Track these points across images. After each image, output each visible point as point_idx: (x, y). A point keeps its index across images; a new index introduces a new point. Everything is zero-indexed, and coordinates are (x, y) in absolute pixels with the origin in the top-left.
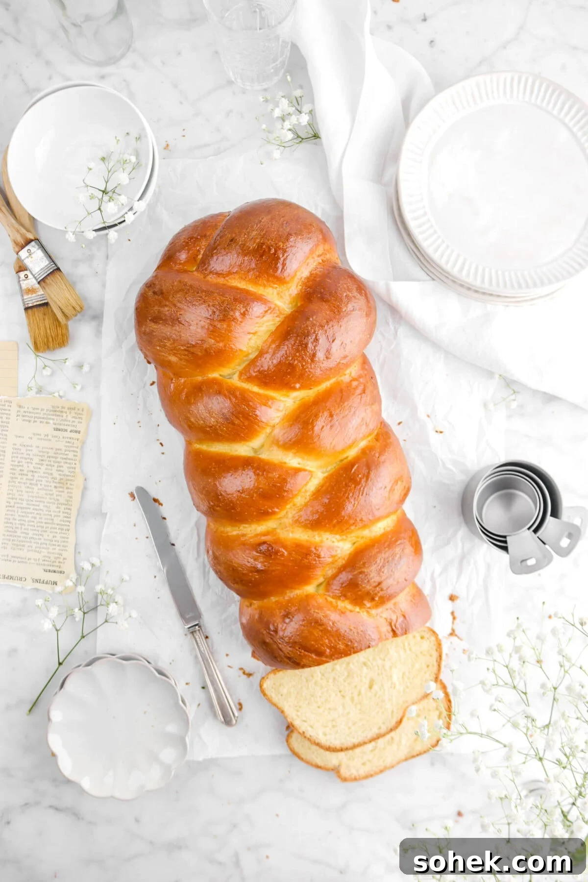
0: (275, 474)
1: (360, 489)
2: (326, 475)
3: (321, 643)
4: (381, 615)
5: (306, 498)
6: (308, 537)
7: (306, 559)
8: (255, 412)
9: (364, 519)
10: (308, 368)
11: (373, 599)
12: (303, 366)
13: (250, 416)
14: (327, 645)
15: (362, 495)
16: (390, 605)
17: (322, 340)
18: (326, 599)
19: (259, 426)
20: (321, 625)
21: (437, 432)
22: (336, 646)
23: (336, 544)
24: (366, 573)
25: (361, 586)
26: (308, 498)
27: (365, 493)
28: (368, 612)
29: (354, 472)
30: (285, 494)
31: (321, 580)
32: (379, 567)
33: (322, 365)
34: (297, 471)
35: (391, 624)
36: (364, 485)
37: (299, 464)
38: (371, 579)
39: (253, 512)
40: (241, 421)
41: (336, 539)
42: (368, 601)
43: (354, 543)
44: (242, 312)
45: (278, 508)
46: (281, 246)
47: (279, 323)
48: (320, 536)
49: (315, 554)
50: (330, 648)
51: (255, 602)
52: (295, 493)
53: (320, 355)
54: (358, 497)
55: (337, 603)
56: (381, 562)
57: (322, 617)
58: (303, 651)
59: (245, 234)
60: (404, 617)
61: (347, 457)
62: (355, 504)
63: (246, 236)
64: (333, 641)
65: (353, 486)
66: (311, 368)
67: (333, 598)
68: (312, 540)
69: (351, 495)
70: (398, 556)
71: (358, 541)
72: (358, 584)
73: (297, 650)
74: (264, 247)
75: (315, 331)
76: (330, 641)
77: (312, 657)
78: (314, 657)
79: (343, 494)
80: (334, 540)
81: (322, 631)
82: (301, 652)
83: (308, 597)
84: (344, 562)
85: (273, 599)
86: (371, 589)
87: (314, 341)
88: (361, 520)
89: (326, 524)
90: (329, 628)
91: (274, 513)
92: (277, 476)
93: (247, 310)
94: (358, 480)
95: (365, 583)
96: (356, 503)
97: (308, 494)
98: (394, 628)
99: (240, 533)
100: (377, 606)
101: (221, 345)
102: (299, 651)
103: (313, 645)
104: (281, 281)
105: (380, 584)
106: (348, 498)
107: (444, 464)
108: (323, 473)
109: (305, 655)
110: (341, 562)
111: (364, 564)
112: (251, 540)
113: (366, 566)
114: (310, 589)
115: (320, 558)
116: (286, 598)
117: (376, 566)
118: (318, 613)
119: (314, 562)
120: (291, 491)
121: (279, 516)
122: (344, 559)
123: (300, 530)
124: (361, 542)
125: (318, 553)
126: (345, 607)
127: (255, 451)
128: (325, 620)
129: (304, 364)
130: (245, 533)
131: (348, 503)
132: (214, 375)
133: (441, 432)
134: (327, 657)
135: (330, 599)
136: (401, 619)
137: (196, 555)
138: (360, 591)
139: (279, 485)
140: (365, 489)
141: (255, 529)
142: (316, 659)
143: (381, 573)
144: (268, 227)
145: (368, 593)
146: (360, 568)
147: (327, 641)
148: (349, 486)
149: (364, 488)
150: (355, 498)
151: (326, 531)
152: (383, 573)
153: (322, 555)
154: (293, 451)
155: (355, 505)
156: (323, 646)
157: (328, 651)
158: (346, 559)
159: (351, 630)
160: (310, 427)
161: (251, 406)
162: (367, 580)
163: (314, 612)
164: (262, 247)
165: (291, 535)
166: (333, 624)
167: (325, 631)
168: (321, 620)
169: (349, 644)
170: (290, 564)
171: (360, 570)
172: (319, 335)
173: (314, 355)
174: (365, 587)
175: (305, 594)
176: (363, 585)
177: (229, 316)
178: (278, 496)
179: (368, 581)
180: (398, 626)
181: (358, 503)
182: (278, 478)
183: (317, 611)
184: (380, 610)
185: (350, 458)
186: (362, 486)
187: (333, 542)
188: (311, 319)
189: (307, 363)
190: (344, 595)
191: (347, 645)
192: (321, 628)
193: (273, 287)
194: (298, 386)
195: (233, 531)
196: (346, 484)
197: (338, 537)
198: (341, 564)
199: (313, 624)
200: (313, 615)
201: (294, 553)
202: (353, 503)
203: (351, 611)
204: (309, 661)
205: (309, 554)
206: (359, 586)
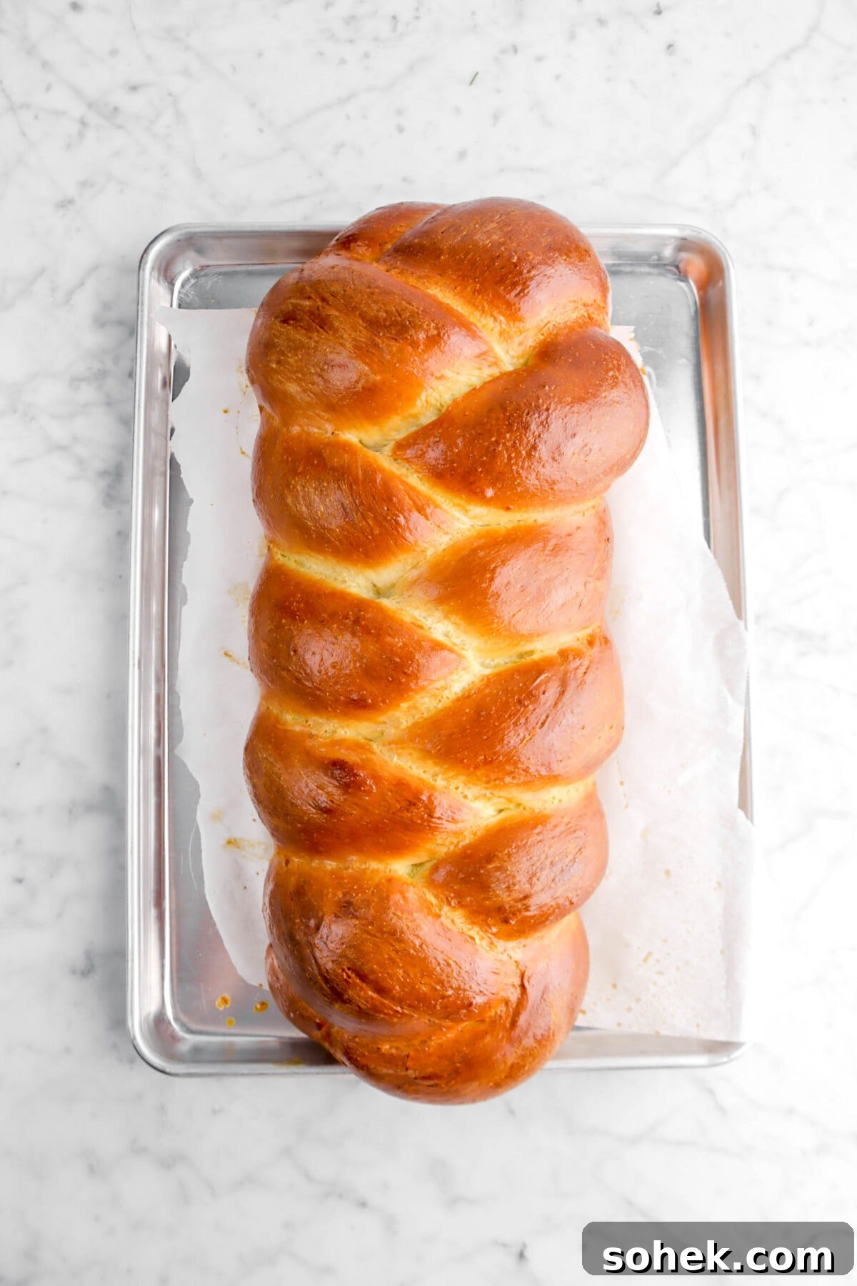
0: (397, 640)
2: (487, 672)
3: (390, 972)
4: (512, 954)
5: (441, 702)
6: (424, 772)
7: (408, 810)
8: (397, 516)
9: (532, 770)
10: (516, 464)
11: (506, 921)
12: (510, 458)
13: (387, 521)
14: (398, 979)
16: (530, 940)
17: (556, 425)
18: (423, 896)
19: (396, 544)
20: (400, 941)
22: (415, 984)
23: (469, 801)
24: (509, 872)
25: (494, 891)
26: (446, 703)
27: (547, 725)
28: (490, 941)
30: (405, 680)
31: (425, 857)
32: (534, 867)
33: (542, 470)
34: (437, 647)
35: (522, 977)
37: (447, 635)
38: (515, 885)
39: (340, 695)
40: (369, 524)
41: (473, 792)
42: (497, 922)
43: (501, 811)
44: (430, 334)
45: (385, 702)
46: (531, 257)
47: (489, 379)
48: (447, 779)
49: (425, 807)
50: (404, 985)
51: (296, 856)
52: (421, 682)
53: (544, 451)
54: (533, 728)
55: (441, 909)
56: (539, 859)
57: (405, 927)
58: (354, 975)
59: (477, 223)
62: (524, 739)
63: (477, 226)
64: (412, 975)
65: (530, 707)
66: (522, 468)
67: (437, 898)
68: (429, 780)
69: (522, 720)
71: (508, 809)
72: (490, 887)
73: (343, 970)
74: (503, 249)
75: (547, 410)
76: (407, 974)
77: (366, 992)
78: (370, 993)
79: (510, 716)
80: (469, 795)
81: (397, 951)
82: (349, 977)
83: (392, 883)
84: (473, 839)
85: (330, 865)
86: (508, 902)
87: (542, 423)
88: (526, 770)
89: (464, 758)
90: (412, 951)
91: (375, 709)
92: (401, 644)
93: (439, 334)
94: (542, 700)
95: (501, 890)
96: (528, 738)
97: (447, 695)
98: (526, 982)
99: (307, 729)
100: (510, 936)
101: (378, 378)
102: (347, 974)
103: (373, 972)
104: (512, 313)
105: (526, 897)
106: (515, 724)
108: (483, 665)
109: (355, 984)
111: (511, 854)
112: (322, 750)
113: (512, 859)
114: (400, 867)
115: (432, 817)
116: (351, 870)
117: (528, 863)
118: (400, 918)
119: (420, 822)
120: (417, 678)
121: (382, 717)
122: (475, 833)
123: (415, 756)
124: (512, 813)
125: (432, 806)
126: (453, 922)
127: (379, 592)
128: (409, 936)
129: (513, 455)
130: (314, 732)
131: (513, 732)
132: (351, 436)
134: (393, 999)
135: (430, 898)
138: (489, 899)
139: (397, 660)
140: (549, 719)
141: (335, 732)
142: (372, 998)
143: (535, 880)
144: (518, 225)
145: (500, 909)
146: (501, 860)
147: (401, 971)
148: (524, 705)
149: (547, 717)
150: (527, 729)
151: (458, 772)
152: (538, 880)
153: (437, 815)
154: (445, 607)
155: (525, 742)
156: (391, 978)
157: (397, 988)
158: (478, 835)
159: (449, 965)
160: (488, 576)
161: (394, 505)
162: (506, 884)
163: (394, 914)
164: (499, 247)
165: (394, 761)
166: (421, 946)
167: (404, 954)
168: (402, 932)
169: (438, 987)
170: (378, 812)
171: (500, 865)
172: (553, 416)
173: (534, 447)
174: (498, 896)
175: (388, 873)
176: (497, 892)
177: (406, 335)
178: (391, 680)
179: (508, 887)
181: (530, 739)
182: (401, 648)
183: (399, 914)
184: (511, 945)
185: (536, 657)
186: (545, 712)
187: (466, 796)
188: (547, 388)
189: (518, 454)
190: (455, 899)
191: (433, 989)
192: (397, 946)
193: (495, 319)
194: (490, 493)
195: (294, 720)
196: (519, 700)
197: (476, 789)
198: (467, 840)
199: (385, 935)
200: (391, 920)
201: (389, 793)
202: (522, 735)
203: (460, 931)
204: (359, 997)
205: (415, 805)
206: (489, 892)
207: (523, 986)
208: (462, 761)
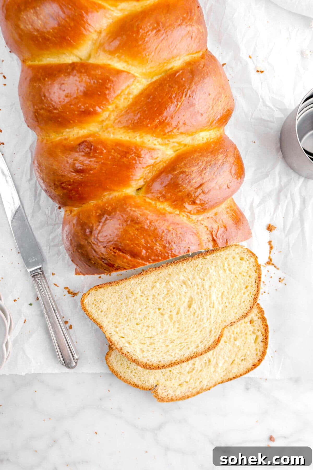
0: (98, 72)
1: (183, 90)
2: (150, 82)
3: (137, 242)
4: (202, 222)
5: (129, 101)
6: (129, 138)
7: (125, 157)
9: (187, 123)
11: (194, 202)
13: (76, 16)
14: (143, 245)
15: (185, 96)
16: (210, 214)
18: (145, 200)
19: (85, 29)
20: (138, 223)
21: (258, 71)
22: (153, 247)
23: (158, 146)
24: (187, 173)
25: (182, 186)
26: (131, 100)
27: (188, 95)
28: (188, 217)
29: (179, 76)
30: (107, 92)
31: (141, 183)
32: (201, 169)
34: (118, 72)
35: (211, 233)
36: (187, 88)
37: (123, 67)
38: (193, 179)
39: (75, 111)
40: (67, 22)
41: (158, 142)
42: (189, 203)
43: (176, 151)
45: (100, 107)
48: (141, 137)
49: (135, 153)
50: (147, 249)
51: (75, 209)
52: (117, 92)
54: (181, 98)
55: (156, 204)
56: (202, 164)
57: (139, 216)
58: (117, 251)
60: (225, 227)
61: (172, 68)
62: (177, 105)
64: (150, 242)
65: (176, 87)
67: (151, 199)
68: (133, 140)
69: (174, 95)
70: (221, 161)
72: (178, 184)
73: (111, 250)
76: (147, 242)
77: (127, 259)
78: (129, 258)
79: (166, 94)
80: (156, 143)
81: (137, 230)
82: (115, 253)
83: (126, 198)
84: (165, 165)
85: (92, 203)
86: (192, 191)
88: (184, 124)
89: (148, 124)
90: (146, 227)
91: (95, 113)
92: (100, 73)
94: (182, 82)
95: (186, 184)
96: (179, 103)
97: (131, 96)
98: (215, 237)
99: (63, 138)
100: (198, 211)
102: (113, 252)
103: (128, 245)
105: (201, 185)
106: (170, 98)
107: (264, 102)
108: (147, 81)
109: (119, 256)
110: (161, 166)
111: (185, 165)
112: (72, 143)
113: (188, 166)
114: (130, 191)
115: (139, 157)
116: (104, 200)
117: (197, 167)
118: (134, 211)
119: (134, 162)
121: (100, 119)
122: (165, 162)
123: (122, 131)
124: (182, 149)
125: (138, 152)
126: (164, 209)
127: (82, 60)
128: (142, 219)
130: (67, 136)
131: (170, 103)
133: (262, 72)
134: (142, 258)
135: (148, 200)
136: (222, 230)
137: (29, 177)
138: (180, 191)
139: (101, 81)
140: (189, 91)
141: (78, 133)
142: (131, 261)
143: (203, 175)
145: (189, 195)
146: (181, 168)
147: (143, 240)
148: (172, 87)
149: (187, 91)
150: (178, 99)
151: (147, 133)
152: (205, 175)
153: (143, 155)
154: (118, 54)
155: (178, 106)
156: (139, 246)
157: (144, 251)
158: (167, 162)
159: (169, 231)
160: (136, 30)
161: (78, 7)
162: (188, 180)
163: (131, 210)
165: (112, 136)
166: (150, 223)
167: (142, 230)
168: (137, 218)
169: (167, 245)
170: (109, 163)
171: (181, 170)
174: (184, 188)
175: (124, 195)
176: (184, 186)
178: (99, 93)
179: (189, 182)
180: (218, 235)
181: (181, 104)
182: (101, 75)
183: (134, 209)
184: (201, 217)
186: (186, 88)
187: (155, 145)
190: (163, 197)
191: (165, 247)
192: (137, 227)
195: (56, 137)
196: (170, 86)
197: (160, 140)
198: (162, 167)
199: (129, 223)
200: (130, 213)
201: (113, 151)
202: (176, 103)
203: (170, 213)
204: (124, 262)
205: (128, 153)
206: (180, 187)
207: (214, 240)
208: (147, 126)
